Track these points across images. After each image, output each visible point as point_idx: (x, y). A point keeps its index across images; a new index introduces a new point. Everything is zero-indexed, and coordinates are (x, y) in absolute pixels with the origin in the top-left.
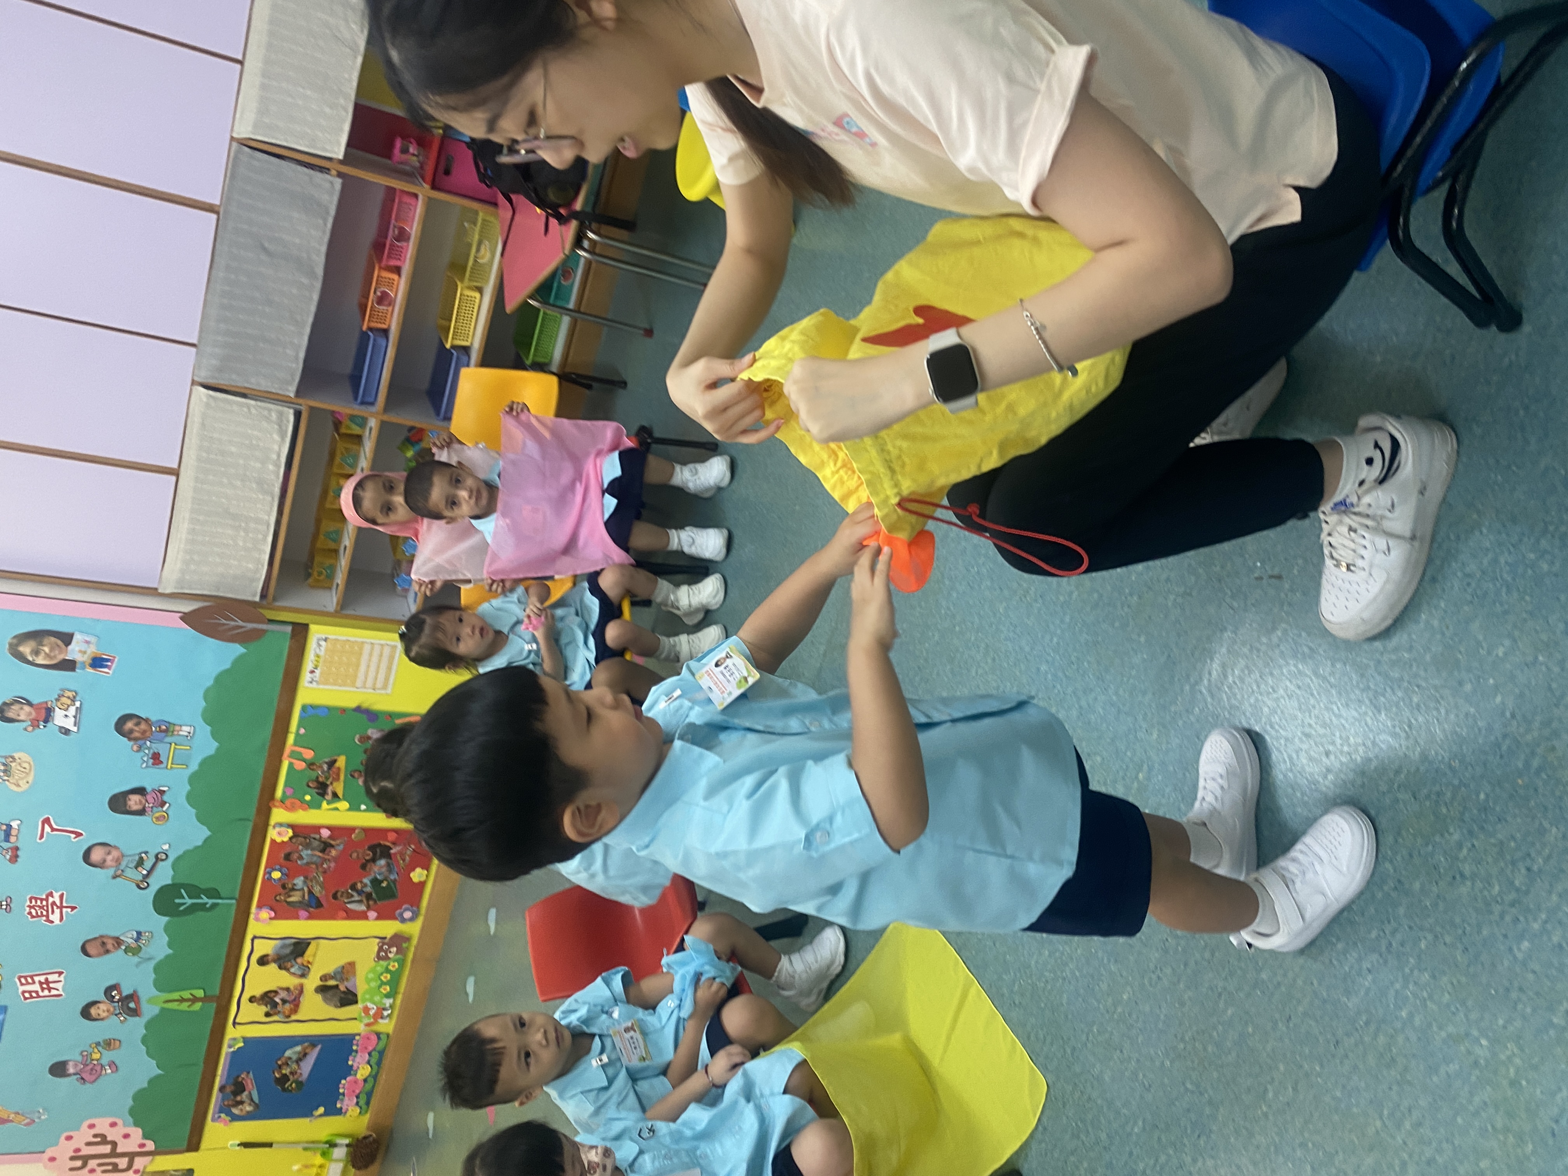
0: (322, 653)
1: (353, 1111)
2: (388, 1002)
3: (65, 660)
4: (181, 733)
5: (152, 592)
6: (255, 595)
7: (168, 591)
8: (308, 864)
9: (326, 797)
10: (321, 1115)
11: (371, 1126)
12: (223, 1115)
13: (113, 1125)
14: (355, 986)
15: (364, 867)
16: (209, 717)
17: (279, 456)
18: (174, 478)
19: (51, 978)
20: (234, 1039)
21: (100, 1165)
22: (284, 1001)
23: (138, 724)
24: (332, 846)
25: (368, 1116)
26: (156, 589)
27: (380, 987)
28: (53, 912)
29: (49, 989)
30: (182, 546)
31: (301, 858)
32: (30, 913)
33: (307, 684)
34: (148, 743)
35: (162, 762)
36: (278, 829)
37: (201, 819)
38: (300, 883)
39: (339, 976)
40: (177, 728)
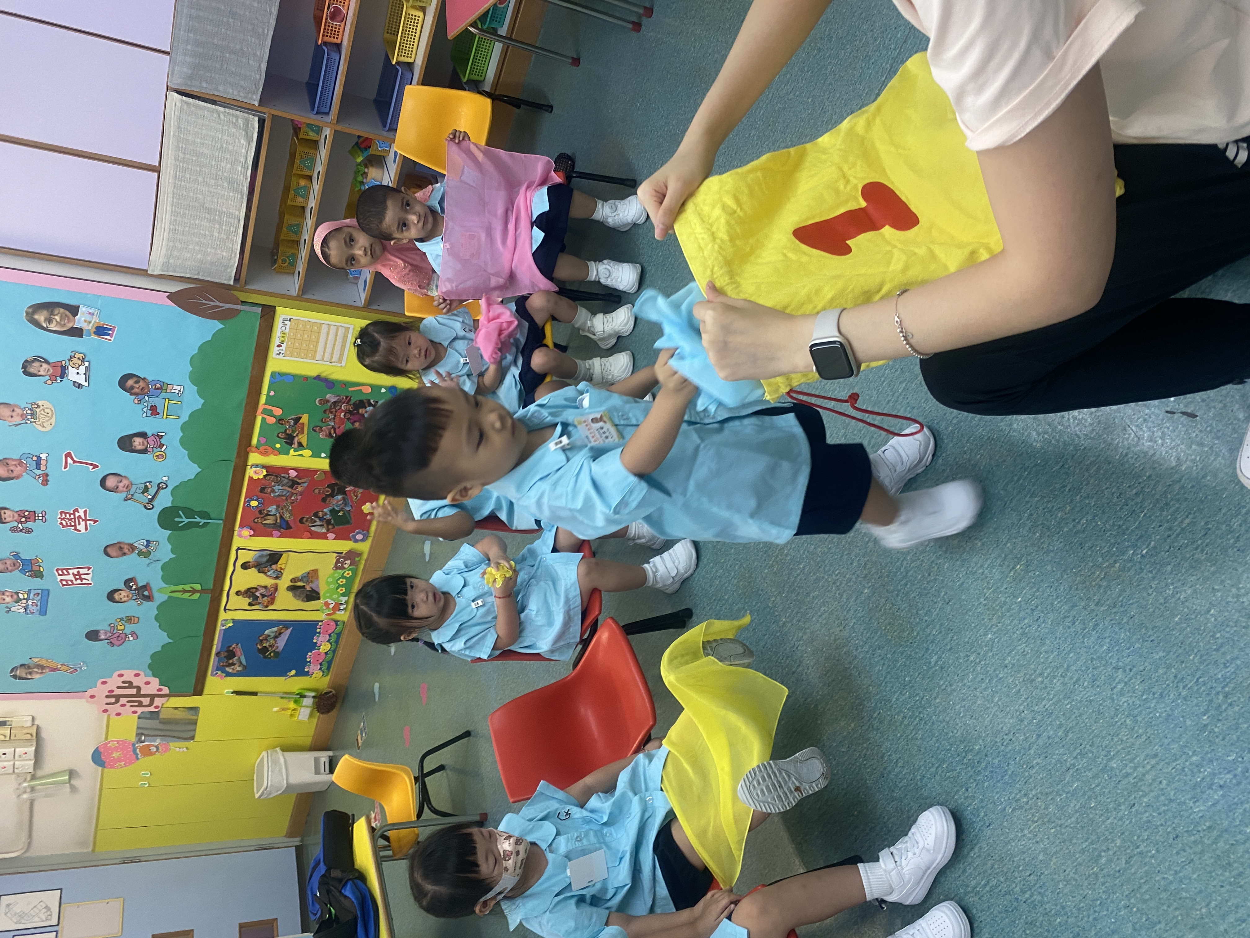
0: (287, 331)
1: (318, 674)
2: (344, 599)
3: (74, 328)
4: (173, 391)
5: (142, 273)
6: (230, 280)
7: (156, 273)
8: (279, 496)
9: (293, 446)
10: (293, 676)
11: (332, 685)
12: (219, 672)
13: (137, 675)
14: (318, 587)
15: (324, 500)
16: (195, 379)
17: (246, 160)
18: (156, 175)
19: (82, 571)
20: (227, 620)
21: (128, 702)
22: (263, 596)
23: (137, 382)
24: (299, 484)
25: (329, 677)
26: (146, 270)
27: (338, 588)
28: (79, 524)
29: (82, 579)
31: (273, 491)
32: (61, 524)
33: (274, 355)
34: (147, 398)
35: (159, 414)
36: (254, 469)
37: (192, 458)
38: (274, 510)
39: (305, 579)
40: (169, 387)
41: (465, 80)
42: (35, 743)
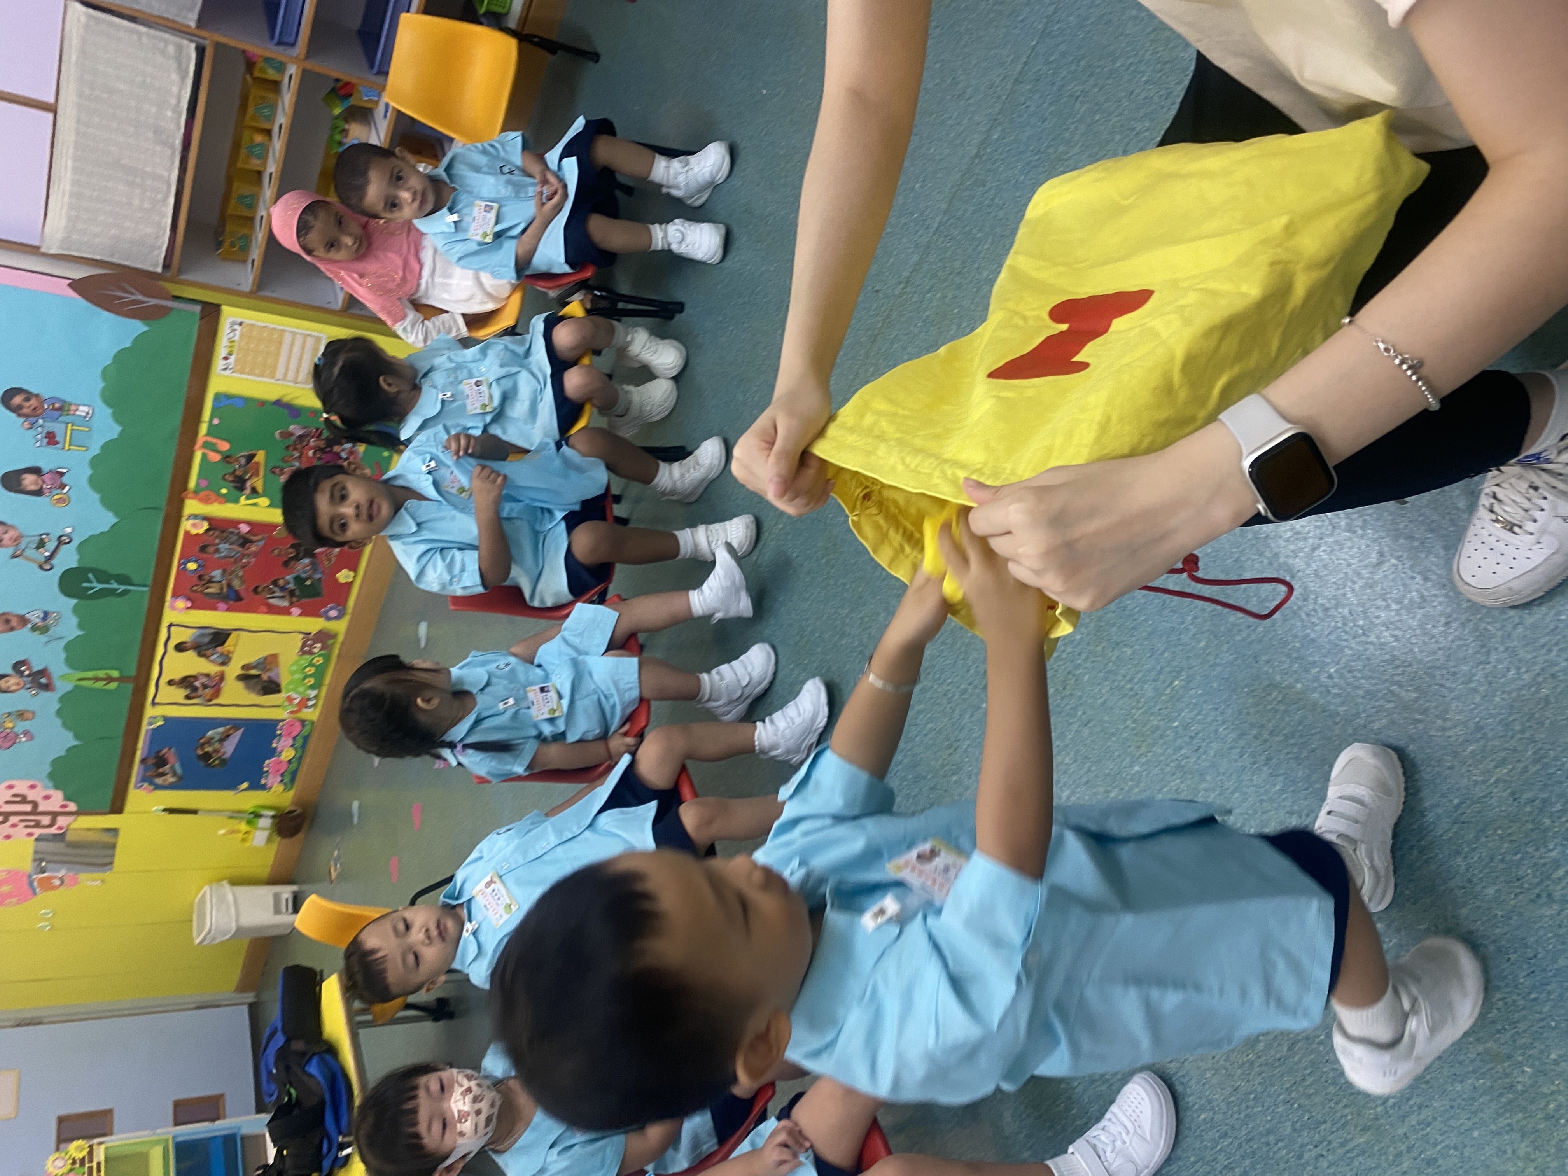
0: (236, 339)
1: (278, 788)
2: (313, 693)
4: (78, 413)
5: (33, 250)
6: (157, 265)
7: (52, 251)
8: (225, 557)
9: (245, 492)
10: (245, 790)
11: (297, 801)
13: (33, 787)
14: (279, 677)
15: (286, 564)
16: (109, 398)
17: (179, 101)
18: (50, 116)
20: (155, 717)
21: (21, 821)
22: (205, 687)
23: (27, 399)
24: (252, 542)
25: (293, 792)
26: (38, 248)
27: (305, 679)
30: (66, 199)
31: (217, 551)
33: (219, 371)
34: (41, 421)
35: (58, 443)
36: (191, 522)
37: (108, 503)
38: (218, 575)
39: (261, 667)
40: (73, 408)
41: (482, 11)
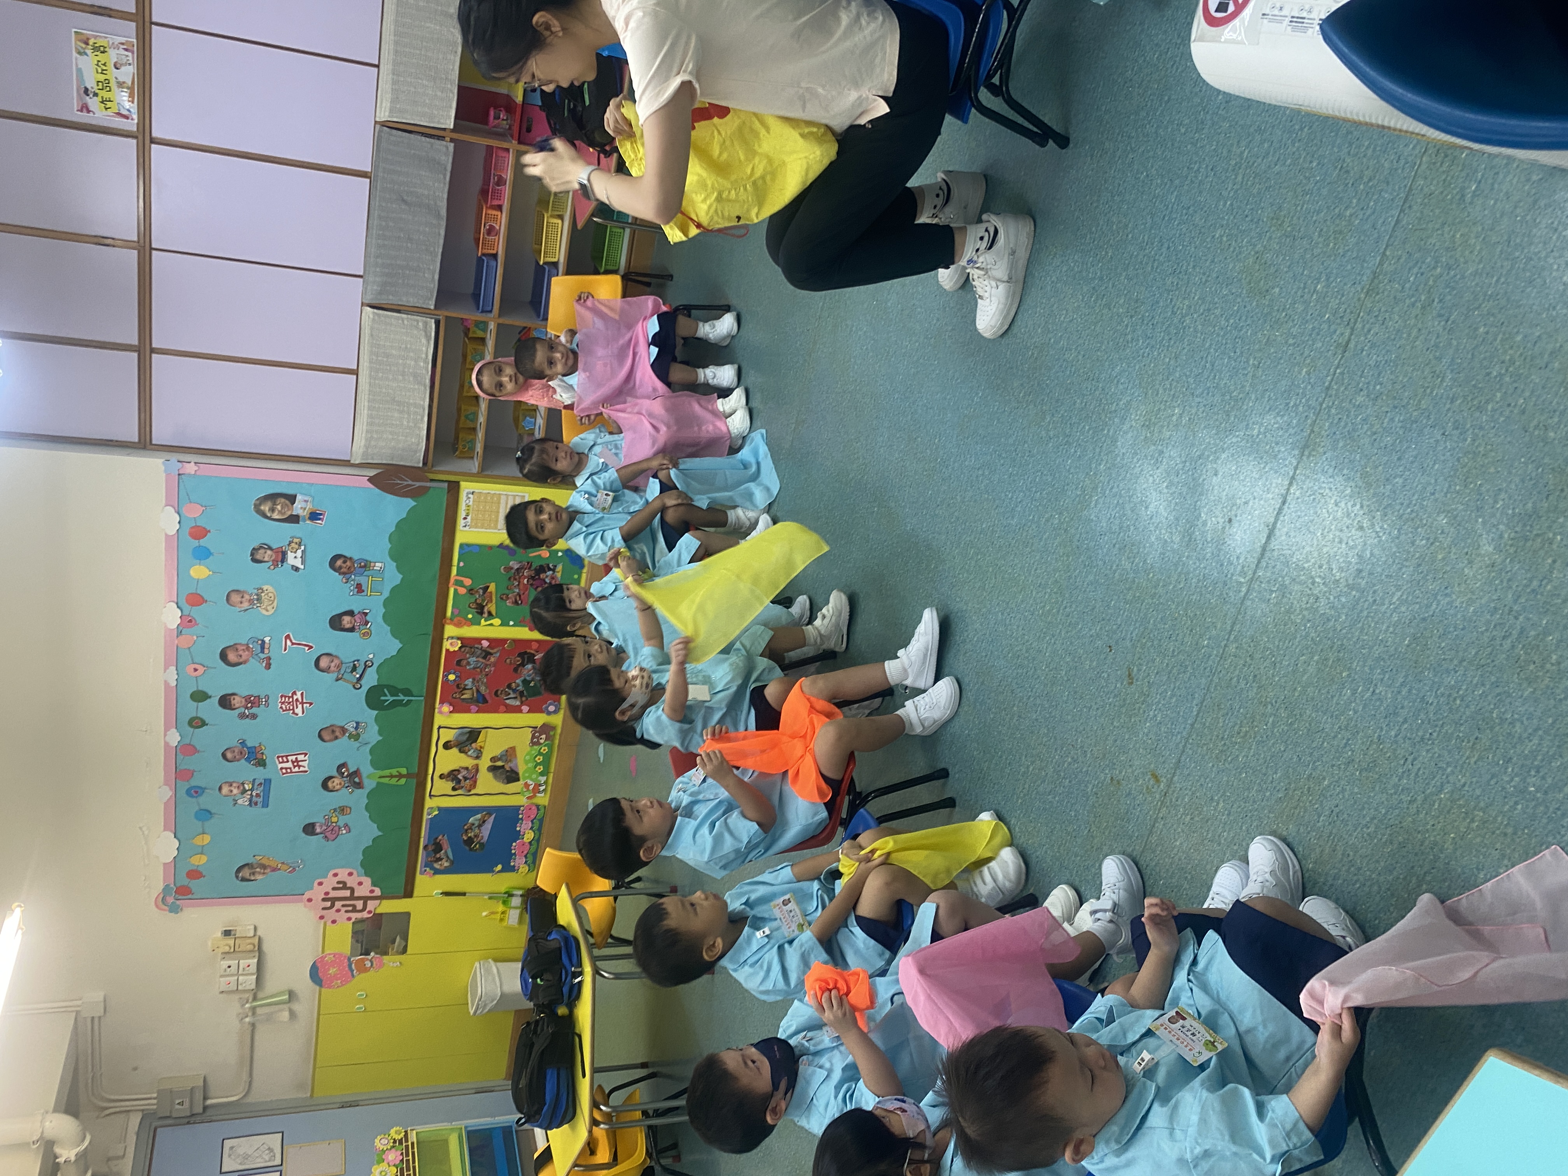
0: (471, 503)
1: (522, 870)
2: (543, 779)
3: (292, 515)
4: (375, 568)
5: (346, 463)
6: (419, 462)
7: (358, 461)
8: (474, 668)
9: (484, 615)
10: (499, 872)
12: (428, 869)
13: (350, 874)
14: (516, 765)
15: (516, 670)
16: (394, 556)
17: (426, 357)
18: (355, 377)
19: (300, 757)
20: (432, 808)
21: (343, 906)
22: (466, 778)
23: (344, 562)
24: (491, 654)
26: (349, 460)
27: (535, 767)
28: (297, 706)
29: (299, 766)
30: (365, 427)
31: (469, 664)
32: (281, 708)
33: (462, 528)
34: (353, 576)
35: (363, 591)
36: (450, 641)
37: (394, 634)
38: (470, 684)
39: (504, 758)
40: (372, 564)
42: (257, 954)
